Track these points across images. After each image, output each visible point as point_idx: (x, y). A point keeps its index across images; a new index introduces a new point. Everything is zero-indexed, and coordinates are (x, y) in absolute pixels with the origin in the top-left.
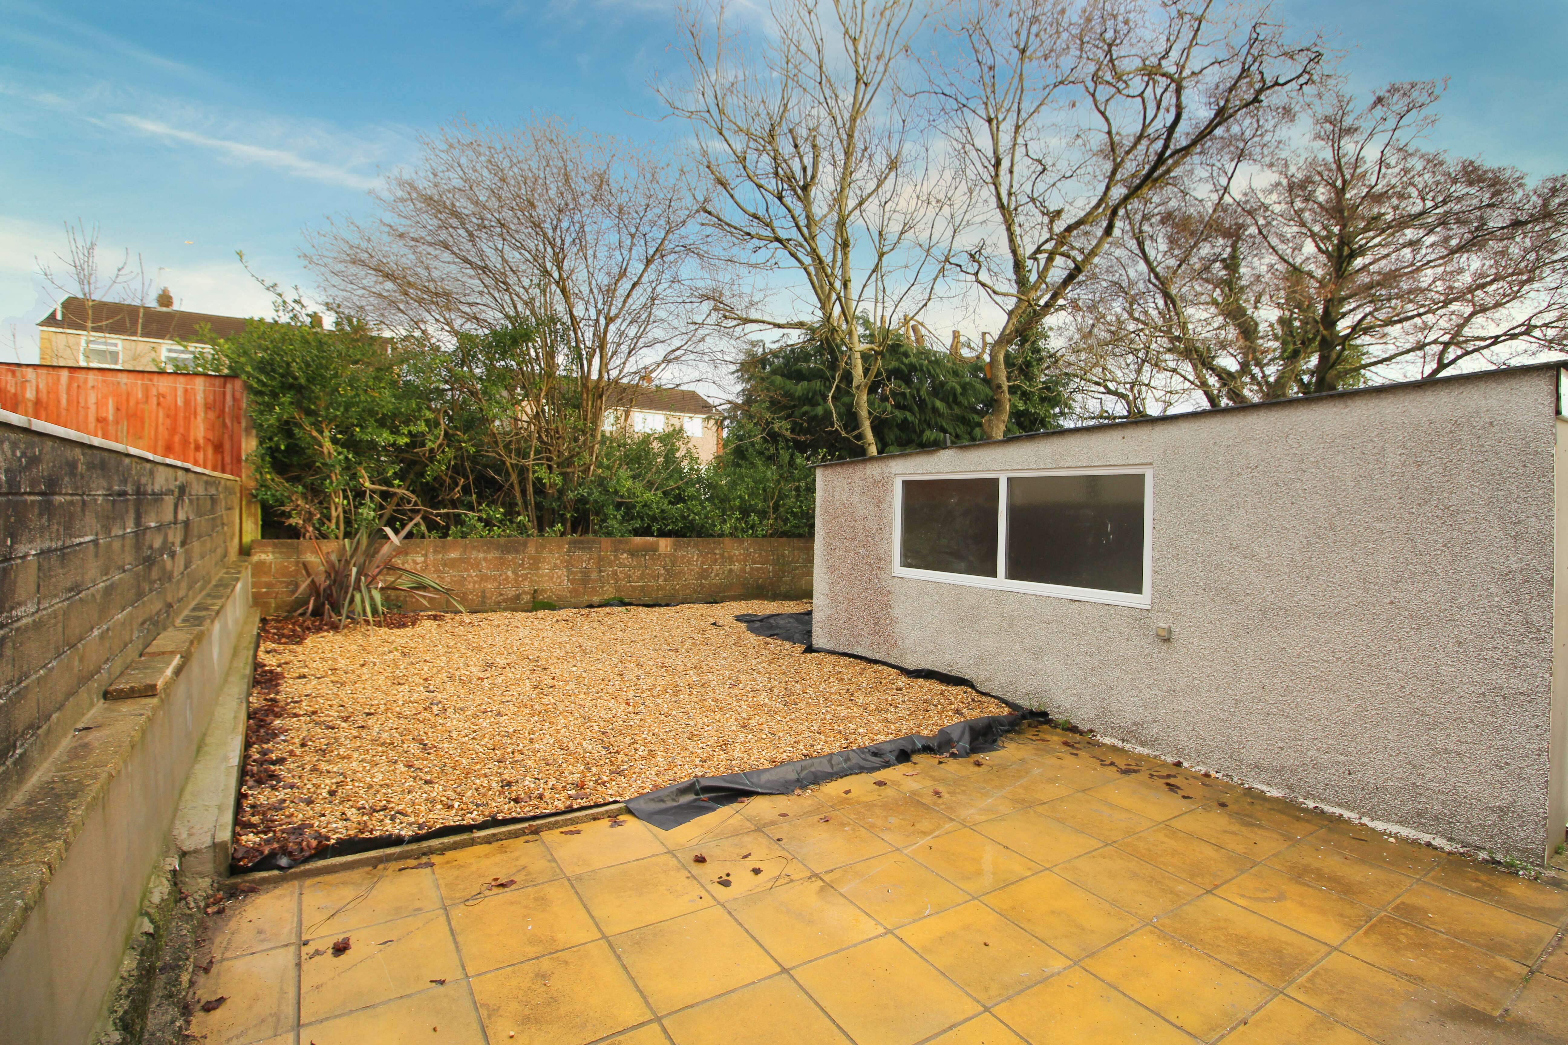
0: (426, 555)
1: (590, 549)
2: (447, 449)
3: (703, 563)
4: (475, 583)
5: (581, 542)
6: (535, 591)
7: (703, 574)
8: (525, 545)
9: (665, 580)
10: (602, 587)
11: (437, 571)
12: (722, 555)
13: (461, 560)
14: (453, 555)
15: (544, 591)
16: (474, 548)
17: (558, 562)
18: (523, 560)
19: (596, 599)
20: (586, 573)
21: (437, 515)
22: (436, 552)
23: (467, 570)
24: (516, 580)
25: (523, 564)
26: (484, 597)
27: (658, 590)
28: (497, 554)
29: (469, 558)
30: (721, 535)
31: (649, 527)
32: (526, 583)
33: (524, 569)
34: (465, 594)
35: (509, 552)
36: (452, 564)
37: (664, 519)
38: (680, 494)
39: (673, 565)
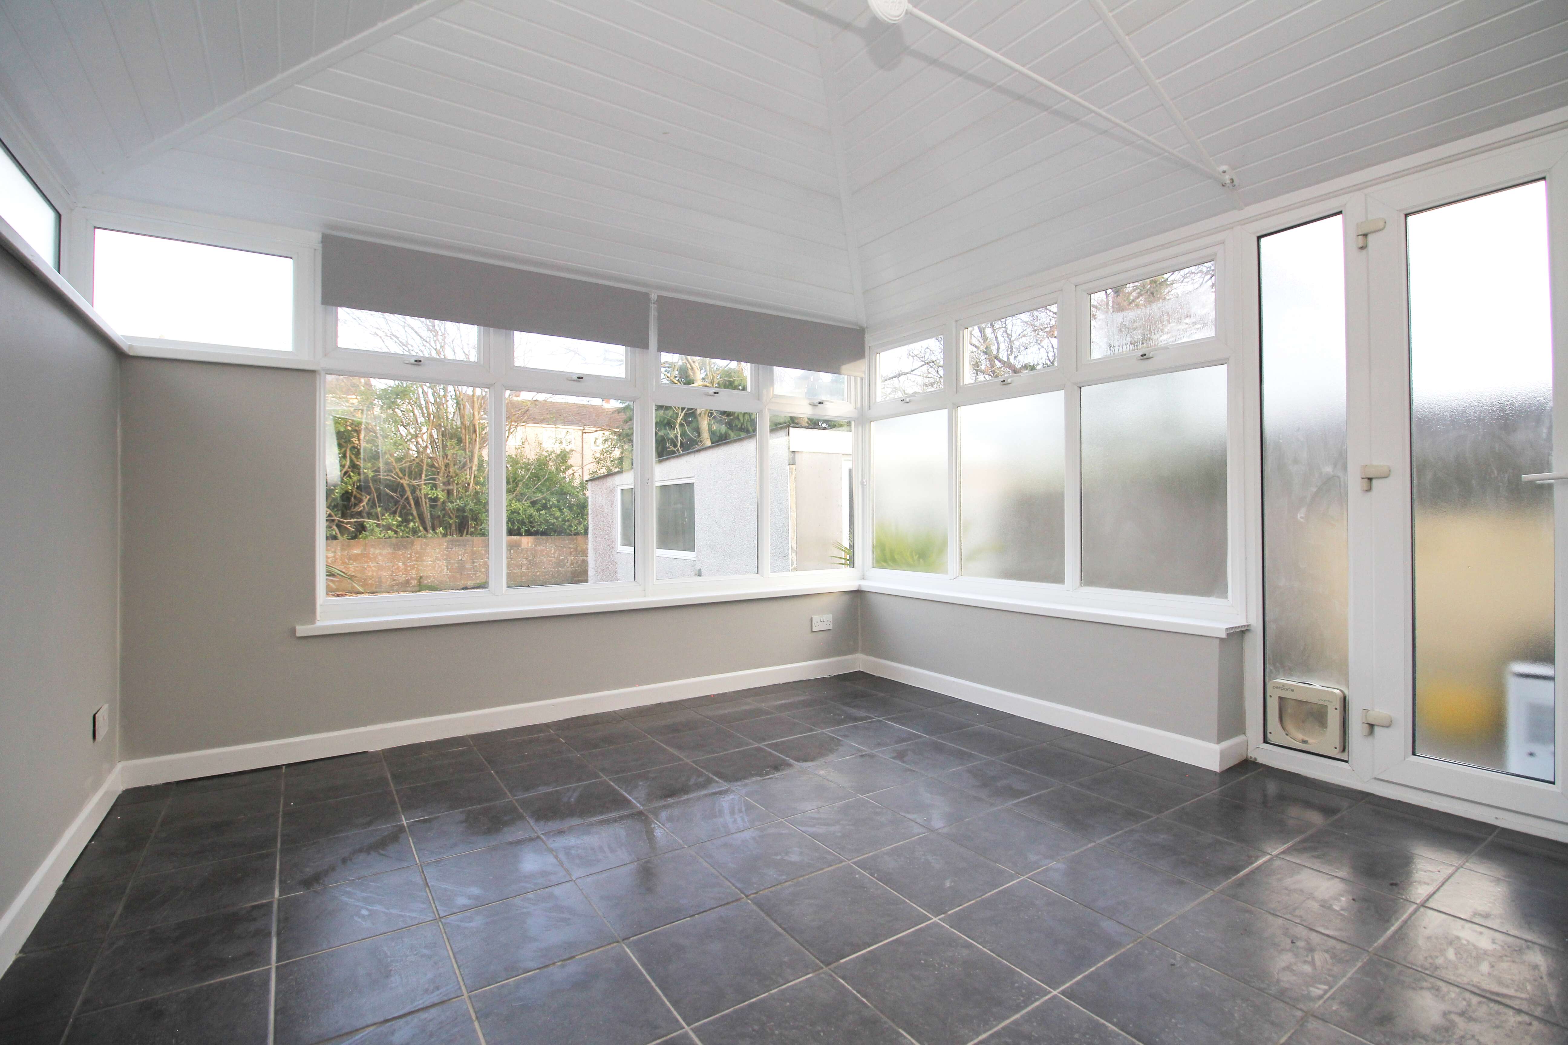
0: (335, 552)
1: (465, 545)
2: (352, 474)
3: (560, 555)
4: (373, 571)
5: (458, 541)
6: (421, 577)
7: (560, 563)
8: (412, 543)
9: (528, 568)
10: (475, 574)
11: (343, 563)
12: (576, 549)
13: (362, 555)
14: (356, 551)
15: (429, 577)
16: (372, 546)
17: (439, 555)
18: (411, 555)
19: (470, 583)
20: (461, 564)
21: (347, 523)
22: (343, 549)
23: (367, 562)
24: (406, 570)
25: (411, 557)
26: (380, 582)
27: (522, 576)
28: (390, 550)
29: (368, 554)
30: (577, 534)
31: (519, 529)
32: (414, 571)
33: (412, 561)
34: (365, 580)
35: (399, 549)
36: (356, 558)
37: (531, 522)
38: (546, 503)
39: (534, 557)
